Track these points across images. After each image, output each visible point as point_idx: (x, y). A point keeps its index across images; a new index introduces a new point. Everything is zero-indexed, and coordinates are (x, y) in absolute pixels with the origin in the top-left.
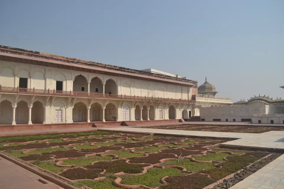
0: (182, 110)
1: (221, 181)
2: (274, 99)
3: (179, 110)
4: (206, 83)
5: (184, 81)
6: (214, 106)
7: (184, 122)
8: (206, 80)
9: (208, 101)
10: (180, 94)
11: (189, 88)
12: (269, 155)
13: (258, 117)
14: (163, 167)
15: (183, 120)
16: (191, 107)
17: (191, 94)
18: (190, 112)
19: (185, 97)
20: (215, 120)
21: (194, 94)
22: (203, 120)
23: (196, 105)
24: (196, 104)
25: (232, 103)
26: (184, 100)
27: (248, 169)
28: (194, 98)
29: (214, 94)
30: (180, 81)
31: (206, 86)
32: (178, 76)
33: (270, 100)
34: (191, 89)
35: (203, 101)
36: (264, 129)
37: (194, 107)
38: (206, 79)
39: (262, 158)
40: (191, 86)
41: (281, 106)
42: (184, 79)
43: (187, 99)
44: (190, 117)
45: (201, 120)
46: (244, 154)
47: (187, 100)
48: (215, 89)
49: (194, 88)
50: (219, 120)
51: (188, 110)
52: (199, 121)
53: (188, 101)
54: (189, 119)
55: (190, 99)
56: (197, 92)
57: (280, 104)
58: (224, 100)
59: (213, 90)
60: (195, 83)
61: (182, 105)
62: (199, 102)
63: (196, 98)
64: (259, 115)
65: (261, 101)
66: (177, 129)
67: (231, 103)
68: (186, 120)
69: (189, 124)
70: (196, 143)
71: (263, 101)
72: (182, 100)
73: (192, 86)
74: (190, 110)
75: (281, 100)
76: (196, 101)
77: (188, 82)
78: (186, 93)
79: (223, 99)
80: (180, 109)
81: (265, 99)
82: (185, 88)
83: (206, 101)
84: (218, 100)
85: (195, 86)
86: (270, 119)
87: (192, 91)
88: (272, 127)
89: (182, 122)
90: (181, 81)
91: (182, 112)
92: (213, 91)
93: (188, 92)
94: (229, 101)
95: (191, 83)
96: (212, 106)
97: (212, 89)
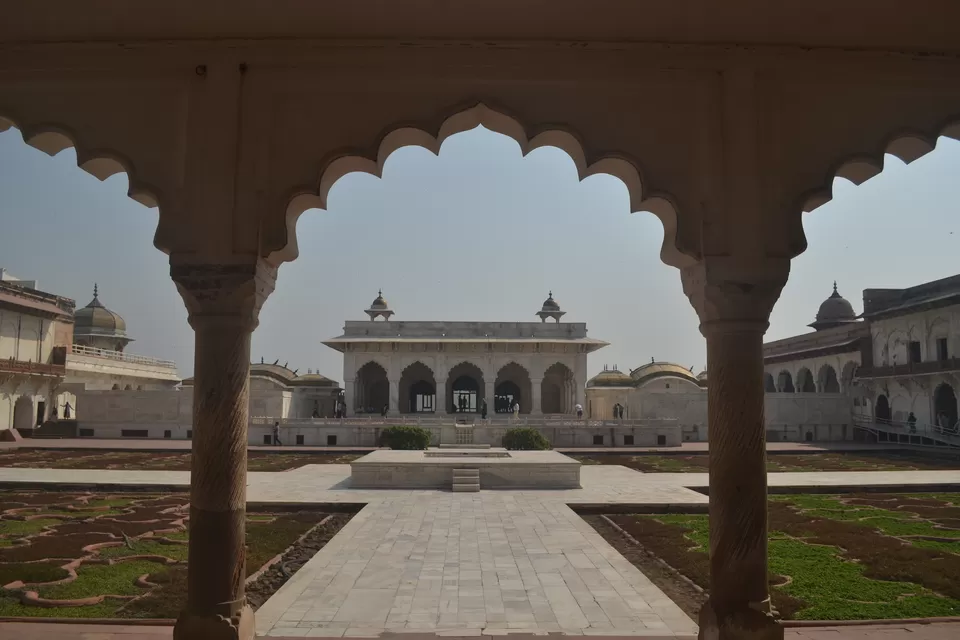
0: (15, 398)
1: (265, 568)
2: (302, 374)
3: (4, 398)
4: (95, 304)
5: (31, 297)
6: (122, 388)
7: (20, 442)
8: (96, 295)
9: (105, 368)
10: (13, 339)
11: (45, 321)
12: (328, 518)
13: (266, 426)
14: (111, 562)
15: (16, 434)
16: (46, 388)
17: (49, 343)
18: (41, 405)
19: (28, 351)
20: (127, 434)
21: (60, 345)
22: (88, 433)
23: (65, 381)
24: (67, 380)
25: (181, 380)
26: (25, 363)
27: (302, 544)
28: (59, 356)
29: (120, 344)
30: (15, 294)
31: (95, 316)
32: (4, 274)
33: (291, 377)
34: (52, 327)
35: (89, 368)
36: (284, 459)
37: (55, 388)
38: (96, 291)
39: (318, 525)
40: (51, 316)
41: (319, 393)
42: (28, 290)
43: (34, 361)
44: (40, 421)
45: (78, 433)
46: (274, 519)
47: (36, 364)
48: (124, 329)
49: (60, 323)
50: (142, 434)
51: (36, 400)
52: (73, 436)
53: (39, 367)
54: (37, 431)
55: (45, 360)
56: (70, 337)
57: (317, 390)
58: (152, 368)
59: (116, 330)
60: (67, 304)
61: (16, 382)
62: (76, 373)
63: (68, 357)
64: (266, 420)
65: (265, 377)
66: (16, 464)
67: (174, 378)
68: (26, 433)
69: (44, 449)
70: (132, 502)
71: (272, 377)
72: (17, 363)
73: (57, 315)
74: (43, 400)
75: (318, 377)
76: (67, 367)
77: (42, 300)
78: (33, 339)
79: (151, 364)
80: (6, 396)
81: (277, 372)
82: (29, 322)
83: (97, 369)
84: (135, 366)
85: (64, 316)
86: (295, 433)
87: (56, 334)
88: (303, 455)
89: (13, 439)
90: (18, 296)
91: (14, 404)
92: (116, 335)
93: (41, 336)
94: (169, 371)
95: (55, 304)
96: (115, 387)
97: (115, 327)
